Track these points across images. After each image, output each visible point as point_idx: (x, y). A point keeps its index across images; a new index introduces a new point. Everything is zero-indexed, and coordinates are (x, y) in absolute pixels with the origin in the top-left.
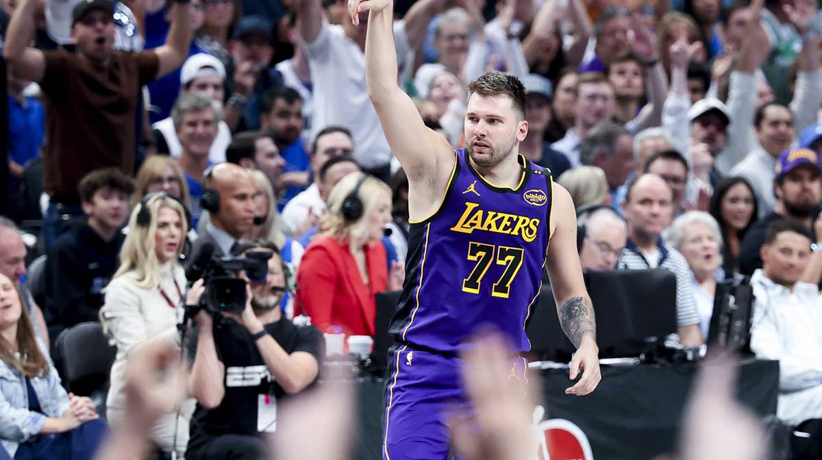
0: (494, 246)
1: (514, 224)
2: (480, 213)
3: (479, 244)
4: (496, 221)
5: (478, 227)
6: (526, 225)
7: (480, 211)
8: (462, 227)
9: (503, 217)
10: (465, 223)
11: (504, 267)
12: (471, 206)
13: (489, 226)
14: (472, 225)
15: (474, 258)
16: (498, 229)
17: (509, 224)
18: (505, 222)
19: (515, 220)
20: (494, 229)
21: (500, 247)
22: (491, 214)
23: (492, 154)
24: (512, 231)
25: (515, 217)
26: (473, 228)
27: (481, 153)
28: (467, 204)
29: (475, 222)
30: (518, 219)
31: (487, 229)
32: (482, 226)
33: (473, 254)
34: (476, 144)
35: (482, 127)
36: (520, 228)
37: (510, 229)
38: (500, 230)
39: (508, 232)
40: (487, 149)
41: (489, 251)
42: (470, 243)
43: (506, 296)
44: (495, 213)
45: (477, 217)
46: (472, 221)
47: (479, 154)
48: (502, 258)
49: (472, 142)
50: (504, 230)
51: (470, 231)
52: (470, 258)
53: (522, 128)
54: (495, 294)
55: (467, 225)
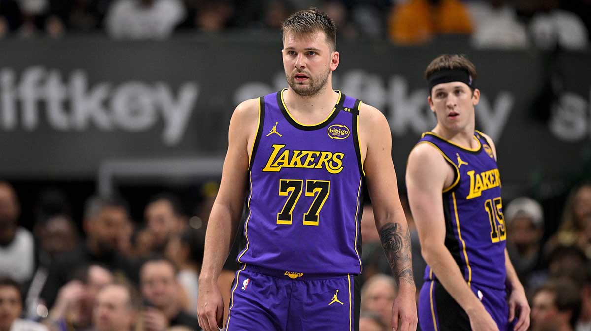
0: (302, 181)
1: (316, 159)
2: (286, 153)
3: (288, 181)
4: (301, 158)
5: (285, 165)
6: (329, 158)
7: (286, 151)
8: (271, 167)
9: (308, 154)
10: (273, 164)
11: (312, 198)
12: (277, 148)
13: (296, 163)
14: (280, 164)
15: (285, 194)
16: (303, 165)
17: (312, 159)
18: (309, 158)
19: (318, 156)
20: (299, 165)
21: (307, 181)
22: (296, 153)
23: (311, 85)
24: (316, 165)
25: (318, 153)
26: (281, 166)
27: (301, 84)
28: (274, 146)
29: (282, 161)
30: (321, 155)
31: (294, 166)
32: (289, 164)
33: (284, 190)
34: (297, 77)
35: (302, 60)
36: (323, 162)
37: (314, 164)
38: (305, 166)
39: (312, 167)
40: (307, 81)
41: (297, 185)
42: (280, 180)
43: (316, 223)
44: (300, 151)
45: (284, 156)
46: (279, 160)
47: (300, 86)
48: (310, 190)
49: (293, 74)
50: (308, 165)
51: (278, 170)
52: (281, 193)
53: (334, 58)
54: (305, 223)
55: (276, 164)
